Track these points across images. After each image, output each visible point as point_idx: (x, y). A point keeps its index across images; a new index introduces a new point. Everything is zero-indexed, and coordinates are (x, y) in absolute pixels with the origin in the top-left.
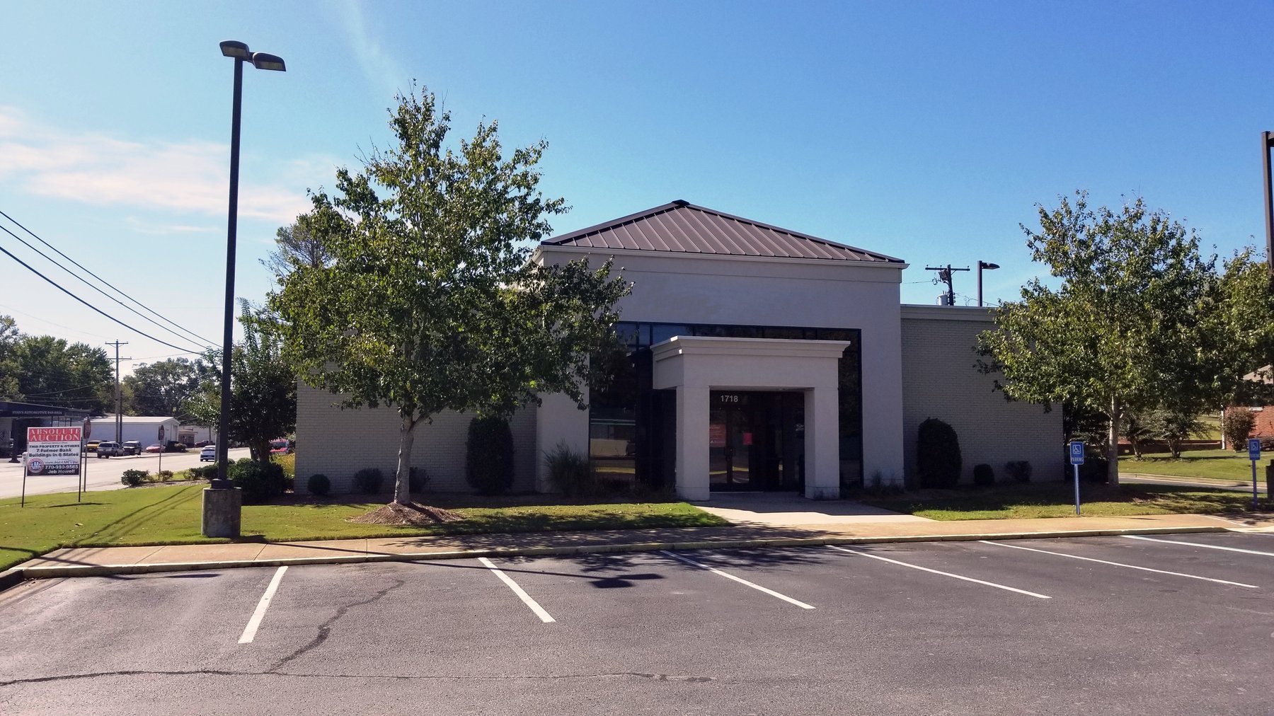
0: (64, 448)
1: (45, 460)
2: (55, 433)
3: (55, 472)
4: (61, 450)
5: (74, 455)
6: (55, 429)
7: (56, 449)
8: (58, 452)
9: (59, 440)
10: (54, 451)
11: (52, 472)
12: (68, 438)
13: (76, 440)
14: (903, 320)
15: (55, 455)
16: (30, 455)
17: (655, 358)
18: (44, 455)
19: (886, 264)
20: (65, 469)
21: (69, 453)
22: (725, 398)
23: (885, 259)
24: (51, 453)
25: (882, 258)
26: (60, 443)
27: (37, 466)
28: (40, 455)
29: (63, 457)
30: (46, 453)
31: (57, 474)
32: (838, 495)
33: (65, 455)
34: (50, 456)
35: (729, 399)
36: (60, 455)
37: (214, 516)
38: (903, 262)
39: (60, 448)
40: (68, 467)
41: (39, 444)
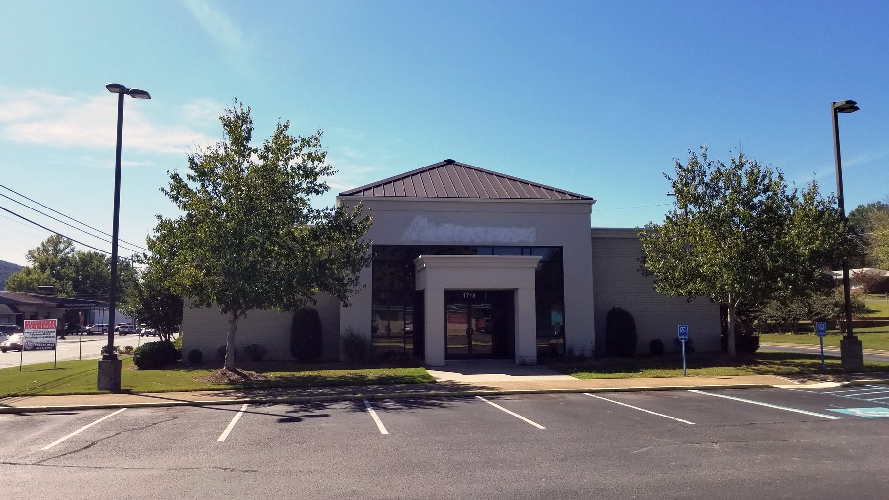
0: (46, 333)
1: (35, 341)
2: (41, 324)
4: (44, 334)
5: (52, 337)
6: (41, 321)
7: (41, 334)
8: (43, 336)
9: (43, 328)
10: (40, 335)
11: (39, 348)
12: (49, 327)
13: (53, 328)
14: (592, 238)
15: (40, 338)
16: (25, 338)
17: (418, 269)
18: (34, 338)
19: (580, 201)
20: (46, 347)
21: (49, 336)
22: (466, 296)
23: (579, 197)
24: (38, 336)
25: (577, 196)
26: (44, 330)
27: (30, 344)
28: (32, 338)
29: (45, 339)
31: (42, 350)
32: (536, 361)
33: (46, 337)
34: (38, 338)
35: (469, 296)
37: (103, 377)
38: (592, 199)
39: (44, 333)
40: (48, 345)
41: (31, 330)
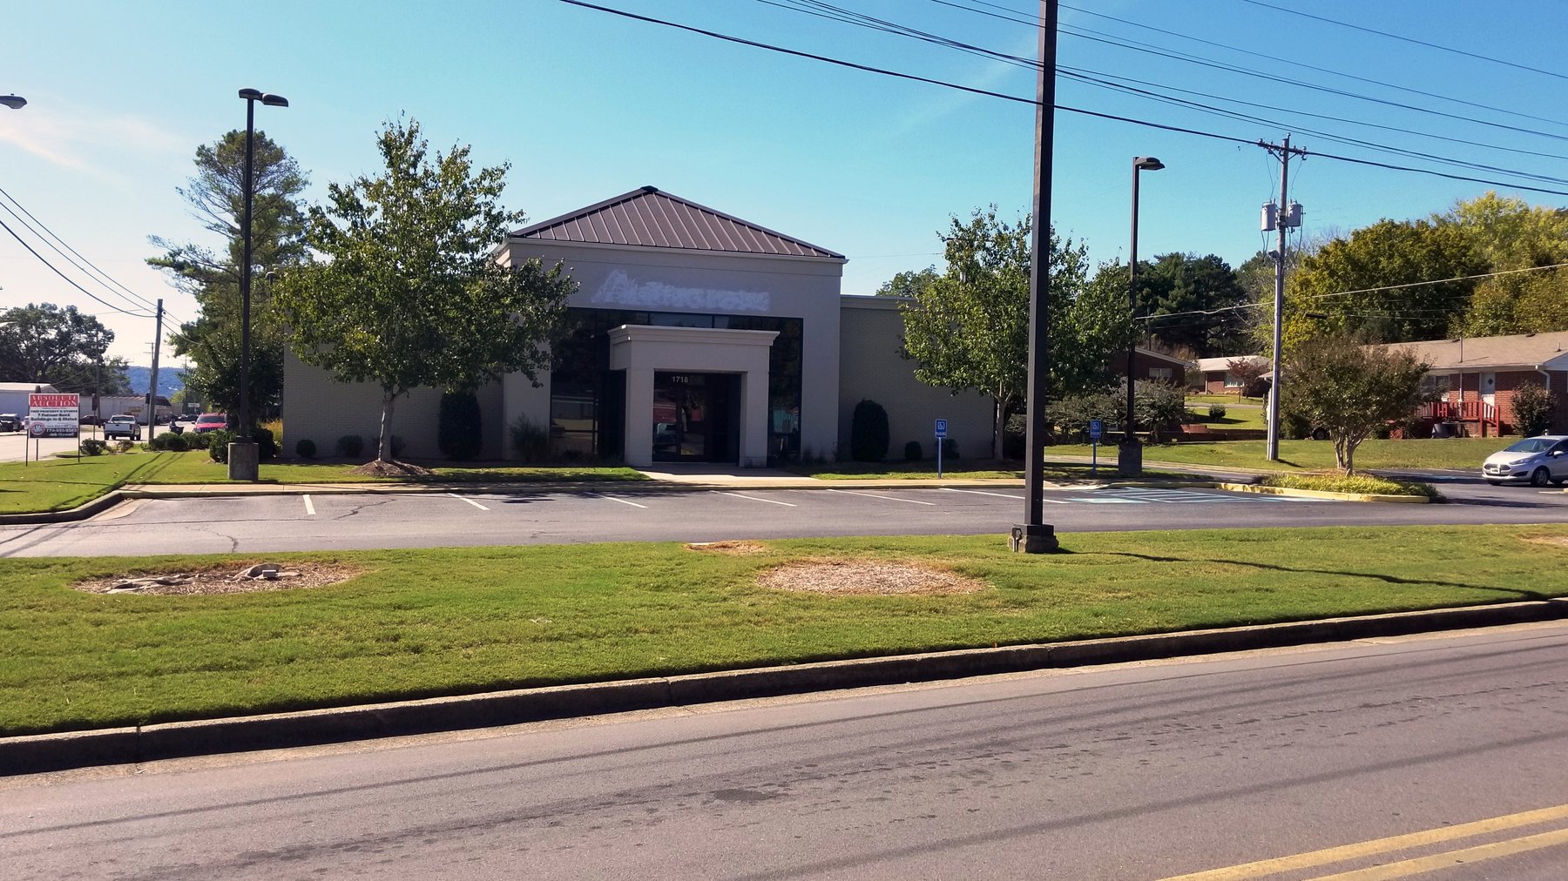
0: (63, 413)
1: (47, 424)
2: (54, 400)
3: (56, 434)
4: (60, 415)
5: (73, 419)
6: (54, 396)
7: (55, 414)
8: (58, 417)
9: (59, 405)
10: (54, 416)
11: (53, 435)
12: (67, 403)
13: (74, 406)
14: (841, 308)
15: (54, 419)
16: (32, 419)
17: (612, 342)
18: (44, 419)
19: (829, 259)
20: (65, 432)
21: (68, 417)
22: (676, 379)
23: (827, 254)
24: (52, 418)
26: (59, 409)
27: (38, 429)
28: (42, 420)
29: (62, 421)
30: (46, 418)
31: (58, 437)
32: (765, 464)
33: (64, 419)
34: (51, 420)
35: (680, 380)
36: (60, 419)
38: (844, 257)
39: (59, 413)
40: (67, 431)
41: (40, 409)
